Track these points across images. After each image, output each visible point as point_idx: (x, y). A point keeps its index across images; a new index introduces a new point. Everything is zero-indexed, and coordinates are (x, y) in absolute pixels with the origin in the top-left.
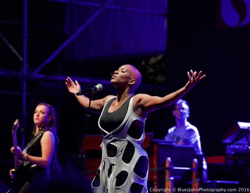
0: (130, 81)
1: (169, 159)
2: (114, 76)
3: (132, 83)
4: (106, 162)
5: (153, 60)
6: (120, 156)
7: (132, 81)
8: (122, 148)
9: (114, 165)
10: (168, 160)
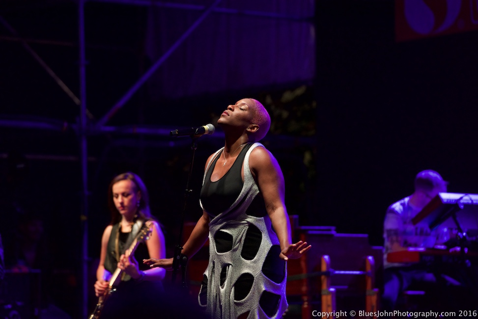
0: (251, 126)
1: (326, 257)
2: (225, 113)
3: (253, 131)
4: (215, 262)
5: (288, 96)
6: (238, 251)
7: (253, 128)
8: (240, 236)
9: (229, 265)
10: (325, 259)
